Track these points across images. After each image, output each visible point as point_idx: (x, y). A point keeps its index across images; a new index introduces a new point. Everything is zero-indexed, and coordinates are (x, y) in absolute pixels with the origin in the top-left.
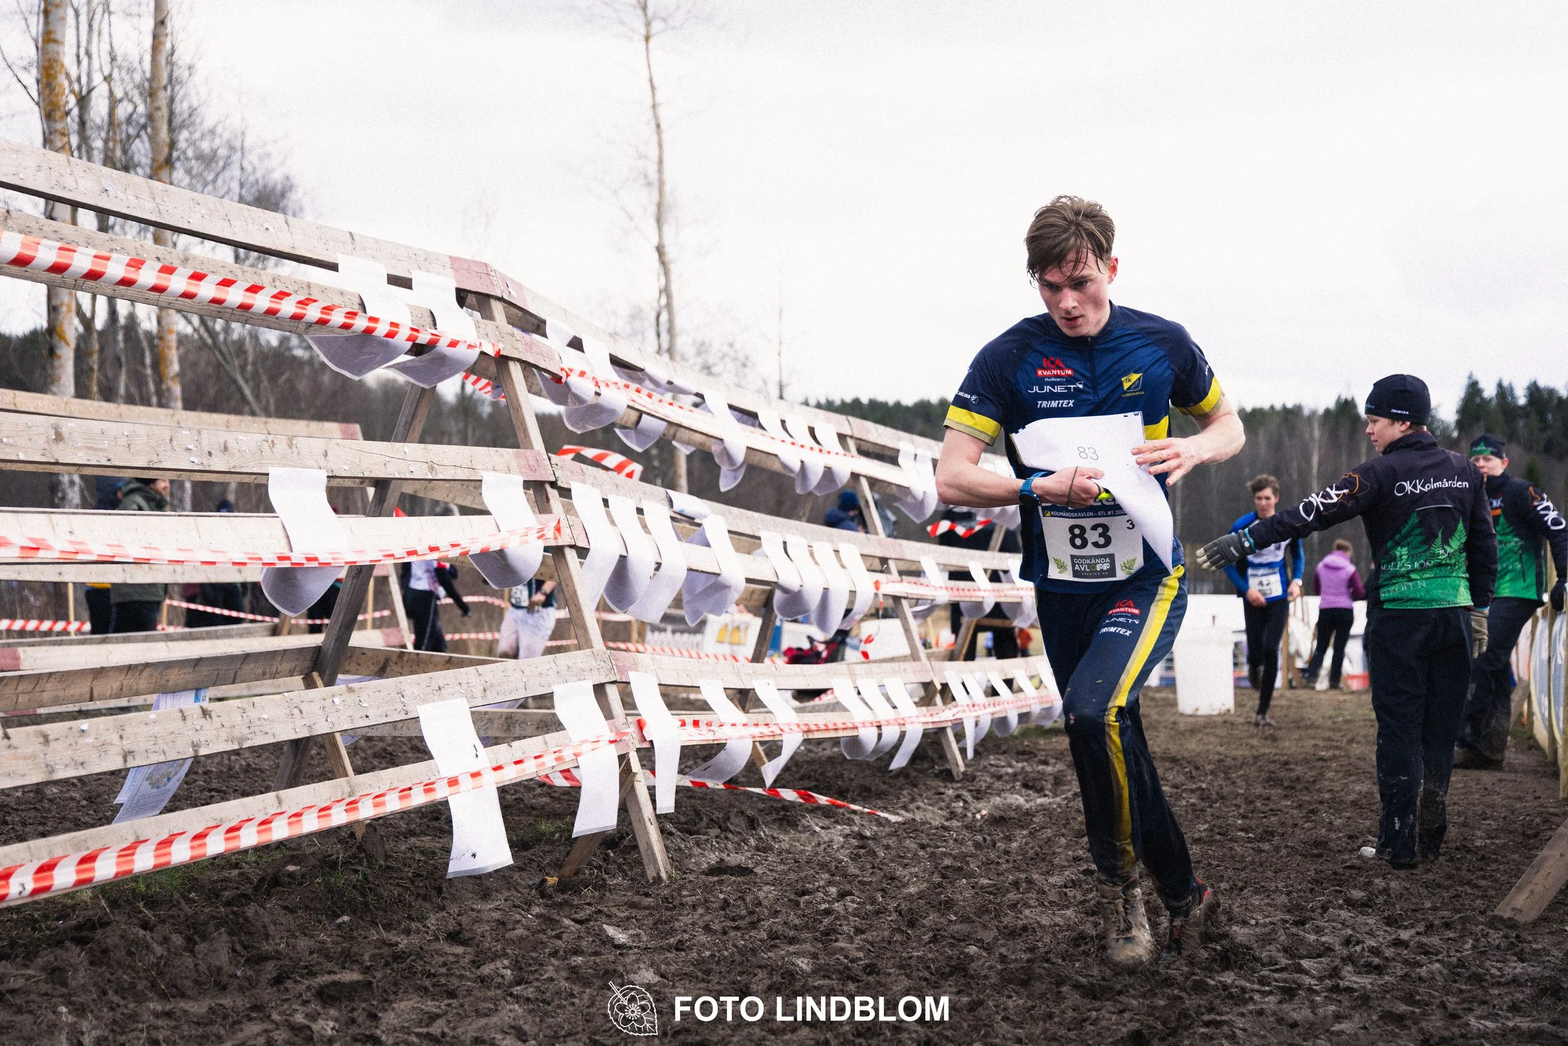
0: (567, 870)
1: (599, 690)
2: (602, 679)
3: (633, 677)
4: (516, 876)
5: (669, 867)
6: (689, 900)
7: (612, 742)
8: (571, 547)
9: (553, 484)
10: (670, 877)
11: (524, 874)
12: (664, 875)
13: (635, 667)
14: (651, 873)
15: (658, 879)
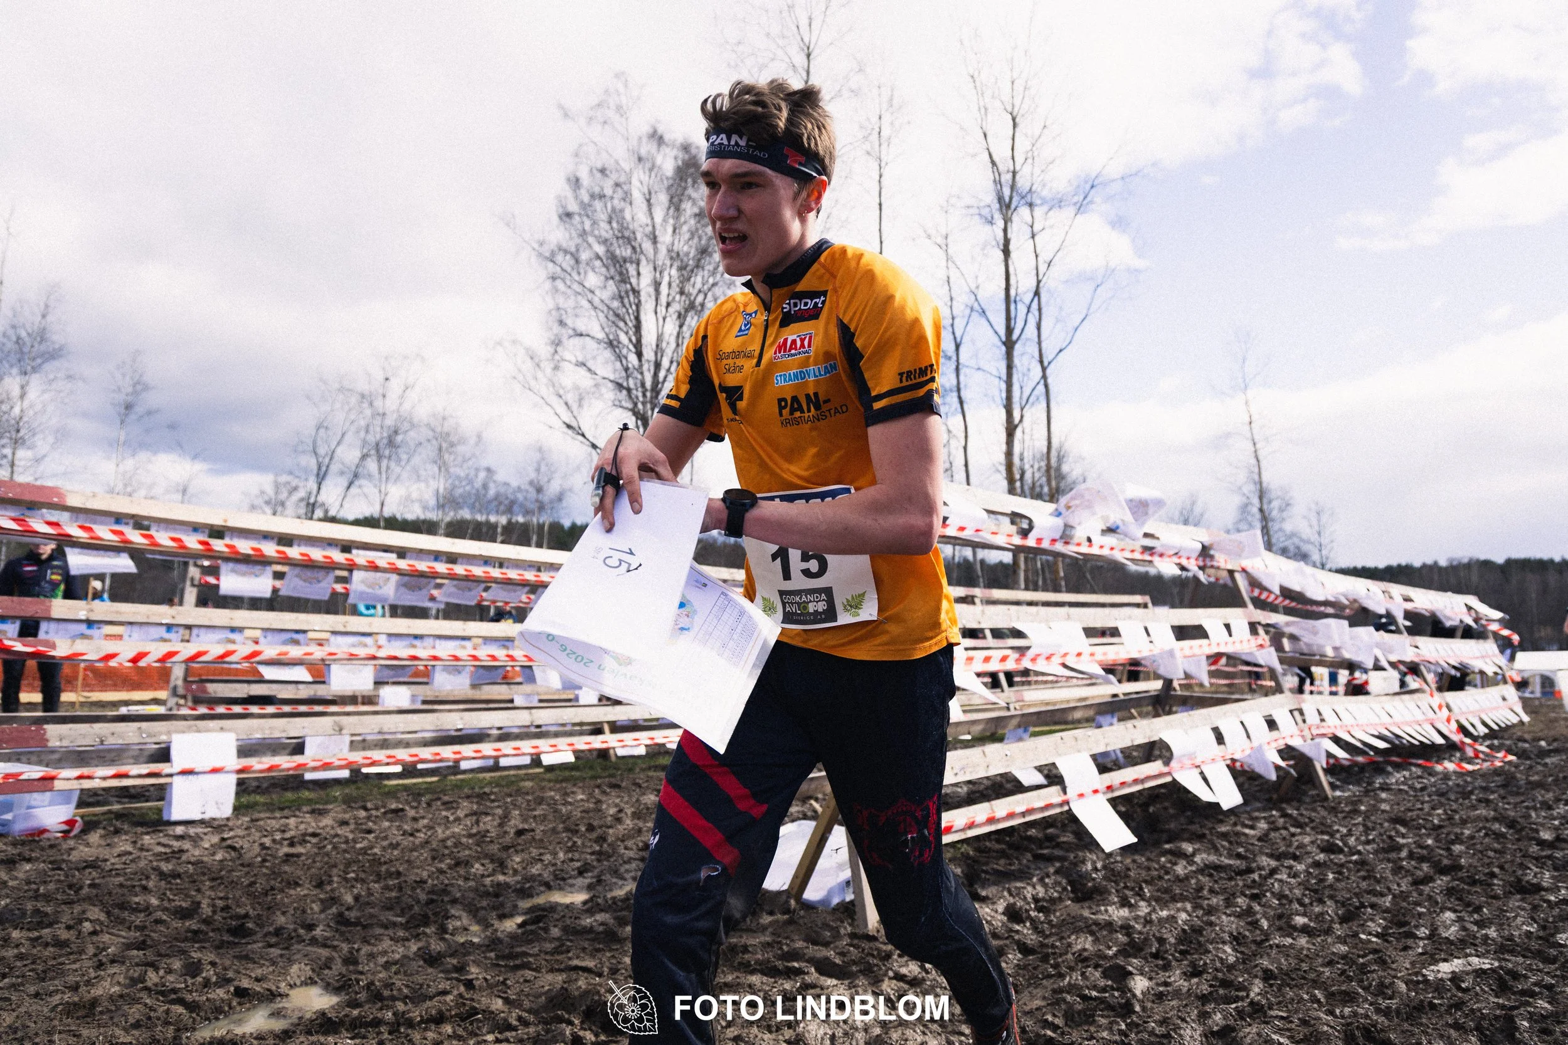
1: (1291, 711)
2: (1292, 708)
3: (1305, 707)
6: (1347, 809)
9: (1259, 623)
10: (1333, 797)
12: (1330, 796)
13: (1303, 701)
15: (1326, 798)
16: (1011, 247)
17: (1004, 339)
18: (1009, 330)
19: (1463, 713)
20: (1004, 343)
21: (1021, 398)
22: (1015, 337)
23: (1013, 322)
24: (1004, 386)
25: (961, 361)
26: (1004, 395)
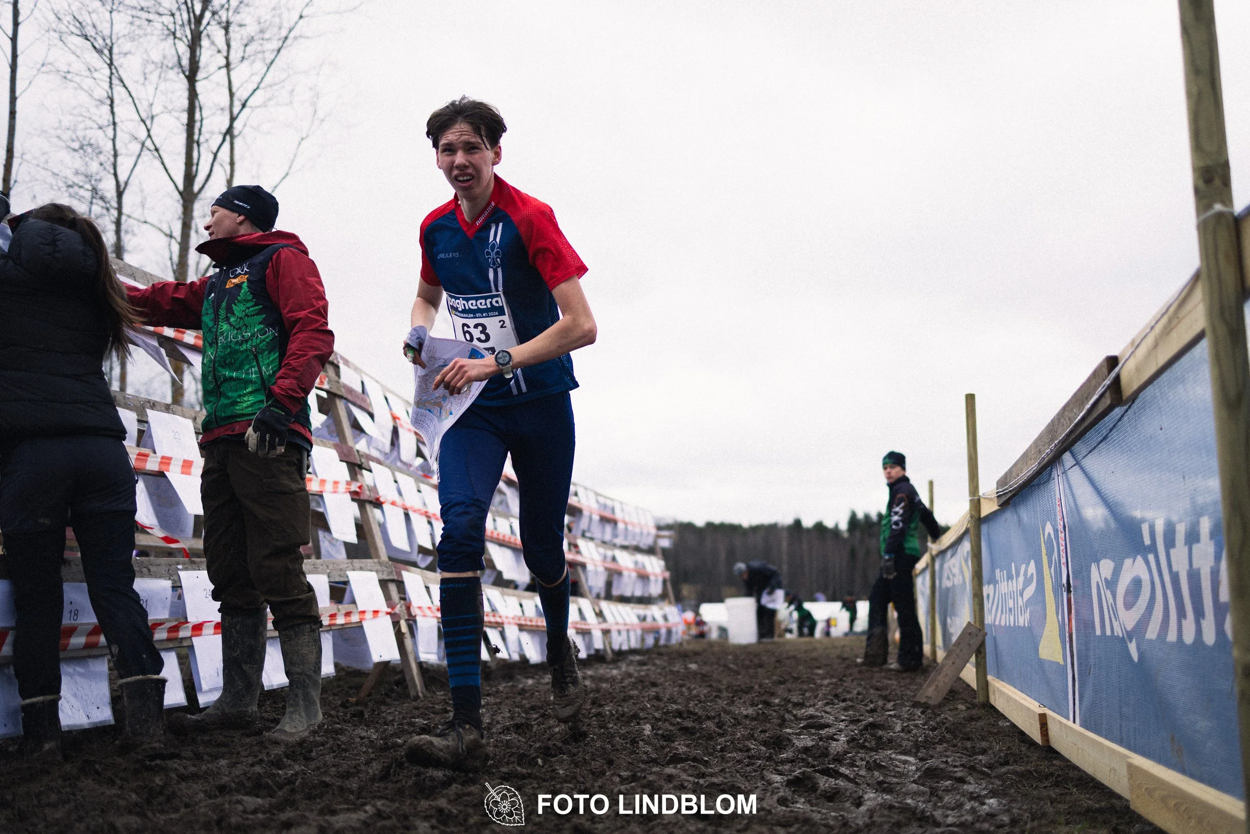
0: (363, 694)
2: (385, 577)
3: (407, 581)
4: (331, 698)
5: (424, 690)
7: (388, 613)
8: (370, 502)
10: (425, 696)
11: (336, 698)
12: (420, 695)
14: (412, 693)
16: (200, 75)
17: (181, 187)
18: (189, 178)
19: (617, 624)
20: (180, 193)
21: (198, 263)
22: (196, 188)
23: (194, 168)
24: (176, 248)
25: (125, 210)
26: (176, 258)
